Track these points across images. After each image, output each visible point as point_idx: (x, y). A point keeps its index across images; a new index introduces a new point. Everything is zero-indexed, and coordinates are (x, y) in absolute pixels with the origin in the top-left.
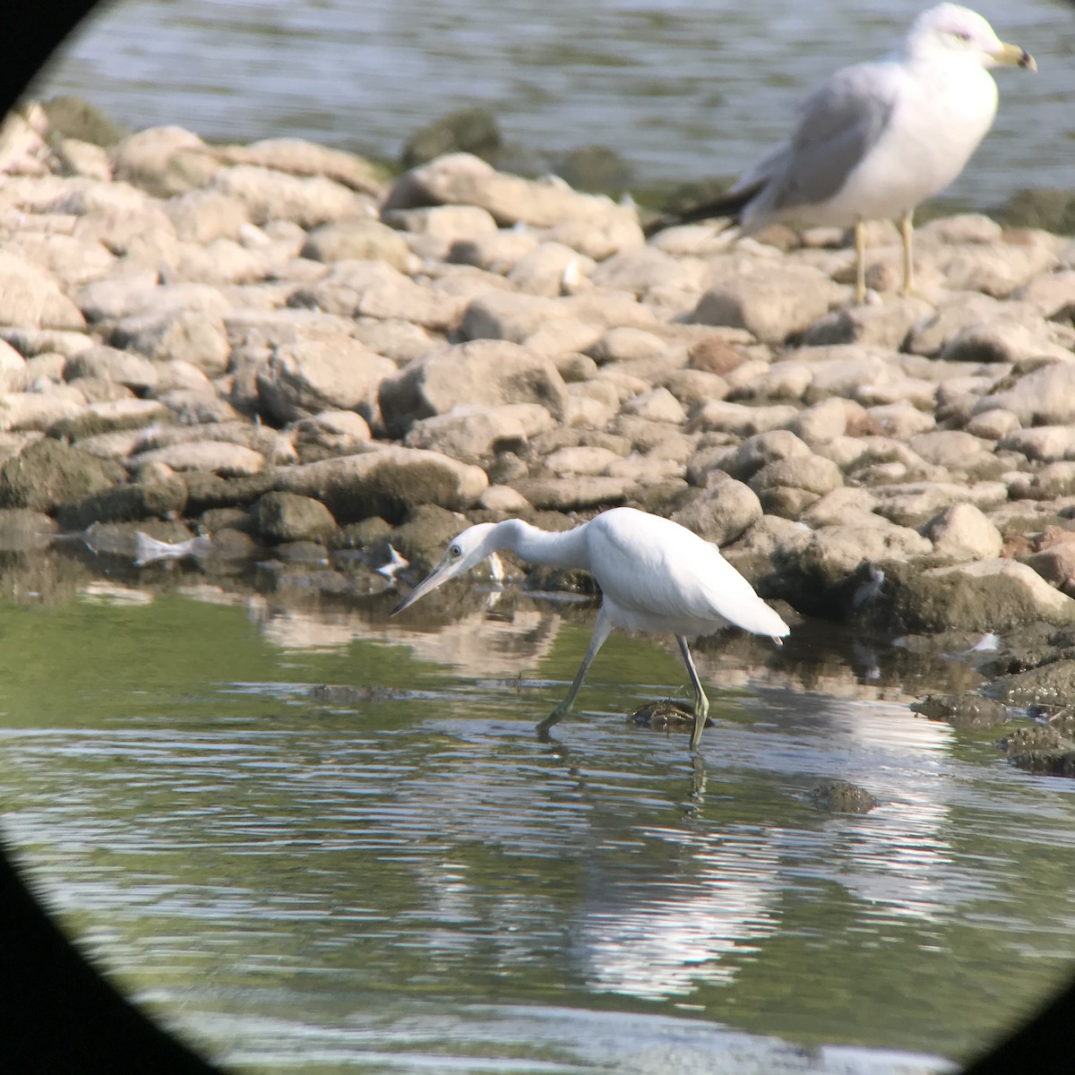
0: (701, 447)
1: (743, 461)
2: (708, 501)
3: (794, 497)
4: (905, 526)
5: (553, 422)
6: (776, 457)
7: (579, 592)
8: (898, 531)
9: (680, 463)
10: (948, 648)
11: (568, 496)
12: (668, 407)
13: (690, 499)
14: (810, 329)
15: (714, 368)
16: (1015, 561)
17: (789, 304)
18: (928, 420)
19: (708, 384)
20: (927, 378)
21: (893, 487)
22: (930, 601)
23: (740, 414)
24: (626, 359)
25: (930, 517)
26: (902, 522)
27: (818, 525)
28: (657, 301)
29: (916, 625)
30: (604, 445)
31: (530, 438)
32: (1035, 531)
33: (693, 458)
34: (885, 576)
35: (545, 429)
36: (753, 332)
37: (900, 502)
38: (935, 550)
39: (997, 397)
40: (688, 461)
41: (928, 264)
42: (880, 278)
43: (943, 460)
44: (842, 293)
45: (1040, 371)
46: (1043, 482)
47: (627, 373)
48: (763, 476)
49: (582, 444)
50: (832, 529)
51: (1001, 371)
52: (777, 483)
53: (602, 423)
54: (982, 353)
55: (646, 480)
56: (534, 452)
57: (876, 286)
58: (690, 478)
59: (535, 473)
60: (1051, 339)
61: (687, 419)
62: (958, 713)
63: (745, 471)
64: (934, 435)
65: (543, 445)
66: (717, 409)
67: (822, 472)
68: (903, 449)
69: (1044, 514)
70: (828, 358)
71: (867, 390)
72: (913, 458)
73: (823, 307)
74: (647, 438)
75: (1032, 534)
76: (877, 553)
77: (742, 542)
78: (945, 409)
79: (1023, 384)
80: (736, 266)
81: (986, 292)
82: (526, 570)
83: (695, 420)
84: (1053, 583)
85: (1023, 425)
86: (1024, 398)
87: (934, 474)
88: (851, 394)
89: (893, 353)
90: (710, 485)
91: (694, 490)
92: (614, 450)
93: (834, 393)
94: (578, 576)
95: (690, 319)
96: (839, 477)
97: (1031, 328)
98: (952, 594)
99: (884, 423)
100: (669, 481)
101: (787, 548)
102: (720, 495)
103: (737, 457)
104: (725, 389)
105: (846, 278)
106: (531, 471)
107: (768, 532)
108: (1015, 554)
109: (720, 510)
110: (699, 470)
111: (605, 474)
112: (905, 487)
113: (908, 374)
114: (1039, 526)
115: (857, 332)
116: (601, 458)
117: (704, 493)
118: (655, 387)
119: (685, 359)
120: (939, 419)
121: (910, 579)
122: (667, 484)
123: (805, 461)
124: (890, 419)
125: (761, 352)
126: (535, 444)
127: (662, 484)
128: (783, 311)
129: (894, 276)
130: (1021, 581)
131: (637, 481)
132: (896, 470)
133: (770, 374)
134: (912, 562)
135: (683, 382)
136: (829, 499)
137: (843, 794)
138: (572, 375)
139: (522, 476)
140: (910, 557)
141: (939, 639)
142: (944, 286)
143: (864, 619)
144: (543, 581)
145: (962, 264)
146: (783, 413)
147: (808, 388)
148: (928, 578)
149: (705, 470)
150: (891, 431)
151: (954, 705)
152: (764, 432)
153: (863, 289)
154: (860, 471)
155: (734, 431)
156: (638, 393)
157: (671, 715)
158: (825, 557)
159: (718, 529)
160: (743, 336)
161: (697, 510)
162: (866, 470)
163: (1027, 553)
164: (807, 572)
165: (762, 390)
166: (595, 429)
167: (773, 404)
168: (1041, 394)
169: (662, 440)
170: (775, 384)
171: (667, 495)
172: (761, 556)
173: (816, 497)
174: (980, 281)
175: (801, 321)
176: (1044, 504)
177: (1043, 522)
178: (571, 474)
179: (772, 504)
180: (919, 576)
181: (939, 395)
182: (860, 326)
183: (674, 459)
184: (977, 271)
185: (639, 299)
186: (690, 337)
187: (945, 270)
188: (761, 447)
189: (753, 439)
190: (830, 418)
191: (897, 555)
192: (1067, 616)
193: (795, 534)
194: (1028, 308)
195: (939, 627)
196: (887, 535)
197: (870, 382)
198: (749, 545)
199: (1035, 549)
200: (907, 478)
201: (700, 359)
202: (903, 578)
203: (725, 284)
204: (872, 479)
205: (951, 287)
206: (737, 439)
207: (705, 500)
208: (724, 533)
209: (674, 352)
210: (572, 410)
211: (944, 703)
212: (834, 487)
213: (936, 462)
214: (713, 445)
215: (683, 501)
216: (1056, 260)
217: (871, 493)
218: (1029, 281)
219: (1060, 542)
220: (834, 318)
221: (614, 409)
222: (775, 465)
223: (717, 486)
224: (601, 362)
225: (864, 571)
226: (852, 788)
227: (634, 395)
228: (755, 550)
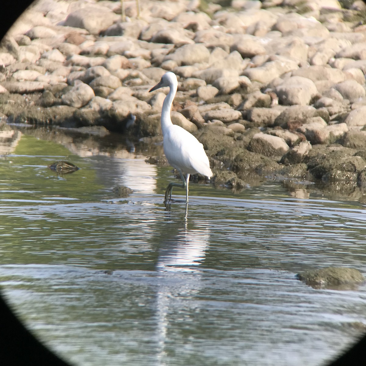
0: (72, 71)
1: (87, 77)
2: (75, 91)
3: (105, 90)
4: (142, 100)
5: (15, 60)
6: (98, 76)
7: (28, 123)
8: (140, 102)
9: (64, 77)
10: (156, 141)
11: (22, 88)
12: (59, 57)
13: (68, 90)
14: (107, 30)
15: (74, 43)
16: (177, 112)
17: (100, 20)
18: (148, 64)
19: (72, 48)
20: (147, 49)
21: (138, 87)
22: (151, 126)
23: (85, 60)
24: (42, 38)
25: (150, 97)
26: (141, 99)
27: (114, 100)
28: (52, 17)
29: (146, 134)
30: (35, 70)
31: (6, 66)
32: (183, 102)
33: (69, 75)
34: (137, 118)
35: (12, 63)
36: (88, 30)
37: (140, 92)
38: (152, 108)
39: (170, 56)
40: (67, 76)
41: (146, 8)
42: (130, 12)
43: (154, 78)
44: (117, 17)
45: (183, 47)
46: (185, 85)
47: (42, 43)
48: (94, 82)
49: (27, 69)
50: (119, 101)
51: (171, 47)
52: (99, 85)
53: (34, 61)
54: (164, 40)
55: (52, 83)
56: (8, 72)
57: (129, 15)
58: (68, 82)
59: (9, 79)
60: (186, 36)
61: (66, 61)
62: (160, 162)
63: (88, 80)
64: (151, 69)
65: (11, 69)
66: (76, 58)
67: (114, 81)
68: (141, 74)
69: (185, 96)
70: (113, 40)
71: (128, 53)
72: (144, 77)
73: (110, 22)
74: (51, 68)
75: (182, 103)
76: (133, 110)
77: (88, 106)
78: (154, 60)
79: (178, 51)
80: (79, 5)
81: (164, 18)
82: (7, 115)
83: (69, 62)
84: (188, 119)
85: (179, 66)
86: (178, 56)
87: (151, 82)
88: (123, 54)
89: (135, 39)
90: (75, 85)
91: (70, 87)
92: (39, 72)
93: (117, 53)
94: (28, 118)
95: (65, 24)
96: (120, 83)
97: (179, 31)
98: (158, 123)
99: (134, 64)
100: (61, 84)
101: (104, 108)
102: (79, 89)
103: (85, 76)
104: (79, 51)
105: (118, 12)
106: (7, 78)
107: (97, 102)
108: (177, 109)
109: (80, 94)
110: (71, 80)
111: (36, 80)
112: (142, 87)
113: (141, 47)
114: (184, 100)
115: (123, 31)
116: (34, 74)
117: (73, 88)
118: (53, 49)
119: (64, 39)
120: (152, 63)
121: (144, 118)
122: (59, 85)
123: (108, 77)
124: (136, 63)
125: (90, 37)
126: (8, 68)
127: (58, 85)
128: (97, 23)
129: (134, 11)
130: (178, 119)
131: (49, 83)
132: (138, 81)
133: (94, 45)
134: (145, 113)
135: (63, 47)
136: (117, 91)
137: (123, 190)
138: (21, 43)
139: (4, 80)
140: (144, 111)
141: (154, 138)
142: (151, 16)
143: (130, 132)
144: (14, 119)
145: (156, 8)
146: (100, 60)
147: (108, 51)
148: (150, 118)
149: (74, 80)
150: (136, 67)
151: (158, 160)
152: (93, 66)
153: (124, 16)
154: (127, 81)
155: (83, 66)
156: (47, 51)
157: (64, 166)
158: (117, 111)
159: (79, 101)
160: (84, 31)
161: (71, 94)
162: (129, 81)
163: (180, 109)
164: (111, 116)
165: (92, 52)
166: (31, 64)
167: (97, 56)
168: (184, 55)
169: (57, 69)
170: (96, 49)
171: (60, 88)
172: (95, 111)
173: (113, 90)
174: (163, 15)
175: (104, 27)
176: (185, 93)
177: (185, 99)
178: (23, 80)
179: (98, 93)
180: (147, 117)
181: (152, 55)
182: (124, 29)
183: (62, 76)
184: (161, 11)
185: (45, 16)
186: (65, 31)
187: (151, 10)
188: (93, 72)
189: (90, 69)
190: (116, 62)
191: (140, 111)
192: (192, 130)
193: (106, 103)
194: (178, 24)
195: (154, 135)
196: (136, 103)
197: (129, 50)
198: (90, 107)
199: (183, 108)
200: (142, 84)
201: (68, 39)
202: (142, 118)
203: (76, 12)
204: (131, 84)
205: (153, 16)
206: (84, 69)
207: (74, 91)
208: (81, 103)
209: (59, 36)
210: (22, 57)
211: (155, 159)
212: (119, 87)
213: (152, 78)
214: (76, 71)
215: (66, 91)
216: (186, 8)
217: (131, 89)
218: (178, 15)
219: (190, 105)
220: (115, 26)
221: (38, 57)
222: (98, 79)
223: (78, 85)
224: (32, 39)
225: (130, 116)
226: (126, 188)
227: (45, 51)
228: (92, 109)
